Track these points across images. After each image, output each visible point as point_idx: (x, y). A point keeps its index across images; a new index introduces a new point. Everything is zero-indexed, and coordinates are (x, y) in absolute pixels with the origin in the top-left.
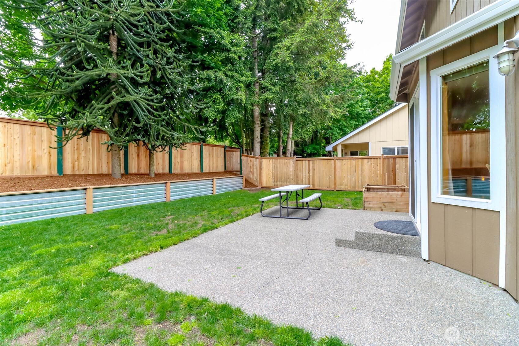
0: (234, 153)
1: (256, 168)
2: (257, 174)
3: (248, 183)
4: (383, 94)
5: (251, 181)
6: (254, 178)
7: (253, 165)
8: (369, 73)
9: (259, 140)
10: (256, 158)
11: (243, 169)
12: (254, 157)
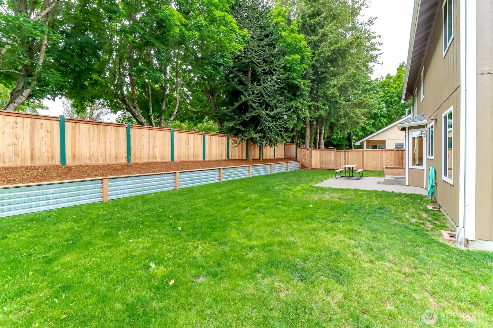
0: (292, 146)
1: (308, 156)
2: (308, 160)
3: (303, 166)
4: (396, 98)
5: (304, 165)
6: (306, 162)
7: (305, 154)
8: (385, 79)
9: (309, 137)
10: (308, 149)
11: (298, 156)
12: (306, 149)
